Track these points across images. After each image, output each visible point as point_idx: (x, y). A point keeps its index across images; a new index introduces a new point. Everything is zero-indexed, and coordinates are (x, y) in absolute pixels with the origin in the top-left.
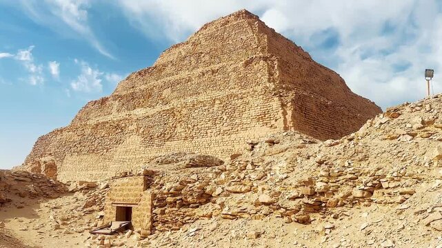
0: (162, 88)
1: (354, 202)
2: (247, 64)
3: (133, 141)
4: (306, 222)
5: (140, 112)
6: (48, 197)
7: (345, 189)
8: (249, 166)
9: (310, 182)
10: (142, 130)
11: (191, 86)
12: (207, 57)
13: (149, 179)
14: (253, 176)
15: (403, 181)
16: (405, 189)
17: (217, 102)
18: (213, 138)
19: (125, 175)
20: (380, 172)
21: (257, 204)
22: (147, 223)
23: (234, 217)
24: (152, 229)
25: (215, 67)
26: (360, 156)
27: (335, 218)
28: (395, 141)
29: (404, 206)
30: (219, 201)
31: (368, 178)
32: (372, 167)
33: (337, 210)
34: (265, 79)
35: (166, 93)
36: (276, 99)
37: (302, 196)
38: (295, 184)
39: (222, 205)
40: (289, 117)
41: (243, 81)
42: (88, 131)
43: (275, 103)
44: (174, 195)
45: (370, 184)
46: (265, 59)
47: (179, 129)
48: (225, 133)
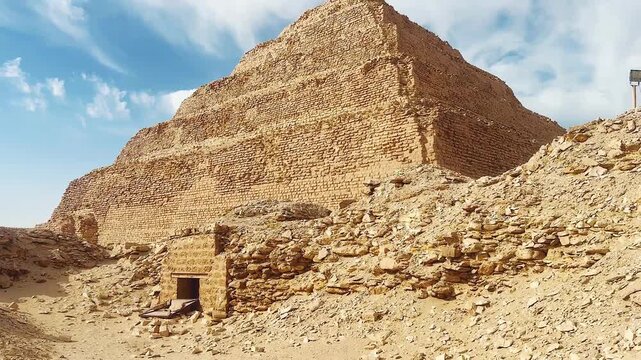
0: (244, 108)
1: (519, 266)
2: (368, 69)
3: (205, 185)
4: (448, 296)
5: (213, 143)
6: (80, 266)
7: (506, 248)
8: (367, 218)
9: (455, 239)
10: (217, 169)
11: (286, 104)
12: (309, 61)
13: (222, 238)
14: (372, 232)
15: (591, 235)
16: (594, 247)
17: (325, 126)
18: (320, 179)
19: (189, 233)
20: (557, 223)
21: (378, 272)
22: (221, 301)
23: (345, 290)
24: (229, 309)
25: (322, 74)
26: (529, 199)
27: (491, 290)
28: (581, 176)
29: (592, 271)
30: (323, 268)
31: (539, 231)
32: (546, 215)
33: (494, 279)
34: (395, 90)
35: (251, 114)
36: (411, 119)
37: (443, 260)
38: (432, 241)
39: (328, 274)
40: (430, 146)
41: (362, 95)
42: (140, 172)
43: (410, 126)
44: (258, 261)
45: (542, 240)
46: (395, 61)
47: (270, 167)
48: (337, 171)
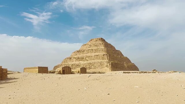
2: (103, 55)
12: (94, 51)
34: (107, 59)
35: (87, 58)
36: (109, 63)
40: (110, 66)
48: (101, 68)
